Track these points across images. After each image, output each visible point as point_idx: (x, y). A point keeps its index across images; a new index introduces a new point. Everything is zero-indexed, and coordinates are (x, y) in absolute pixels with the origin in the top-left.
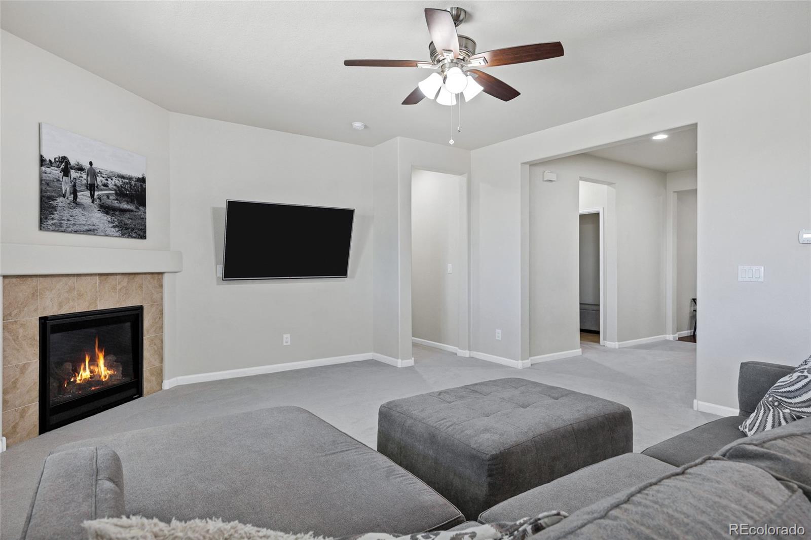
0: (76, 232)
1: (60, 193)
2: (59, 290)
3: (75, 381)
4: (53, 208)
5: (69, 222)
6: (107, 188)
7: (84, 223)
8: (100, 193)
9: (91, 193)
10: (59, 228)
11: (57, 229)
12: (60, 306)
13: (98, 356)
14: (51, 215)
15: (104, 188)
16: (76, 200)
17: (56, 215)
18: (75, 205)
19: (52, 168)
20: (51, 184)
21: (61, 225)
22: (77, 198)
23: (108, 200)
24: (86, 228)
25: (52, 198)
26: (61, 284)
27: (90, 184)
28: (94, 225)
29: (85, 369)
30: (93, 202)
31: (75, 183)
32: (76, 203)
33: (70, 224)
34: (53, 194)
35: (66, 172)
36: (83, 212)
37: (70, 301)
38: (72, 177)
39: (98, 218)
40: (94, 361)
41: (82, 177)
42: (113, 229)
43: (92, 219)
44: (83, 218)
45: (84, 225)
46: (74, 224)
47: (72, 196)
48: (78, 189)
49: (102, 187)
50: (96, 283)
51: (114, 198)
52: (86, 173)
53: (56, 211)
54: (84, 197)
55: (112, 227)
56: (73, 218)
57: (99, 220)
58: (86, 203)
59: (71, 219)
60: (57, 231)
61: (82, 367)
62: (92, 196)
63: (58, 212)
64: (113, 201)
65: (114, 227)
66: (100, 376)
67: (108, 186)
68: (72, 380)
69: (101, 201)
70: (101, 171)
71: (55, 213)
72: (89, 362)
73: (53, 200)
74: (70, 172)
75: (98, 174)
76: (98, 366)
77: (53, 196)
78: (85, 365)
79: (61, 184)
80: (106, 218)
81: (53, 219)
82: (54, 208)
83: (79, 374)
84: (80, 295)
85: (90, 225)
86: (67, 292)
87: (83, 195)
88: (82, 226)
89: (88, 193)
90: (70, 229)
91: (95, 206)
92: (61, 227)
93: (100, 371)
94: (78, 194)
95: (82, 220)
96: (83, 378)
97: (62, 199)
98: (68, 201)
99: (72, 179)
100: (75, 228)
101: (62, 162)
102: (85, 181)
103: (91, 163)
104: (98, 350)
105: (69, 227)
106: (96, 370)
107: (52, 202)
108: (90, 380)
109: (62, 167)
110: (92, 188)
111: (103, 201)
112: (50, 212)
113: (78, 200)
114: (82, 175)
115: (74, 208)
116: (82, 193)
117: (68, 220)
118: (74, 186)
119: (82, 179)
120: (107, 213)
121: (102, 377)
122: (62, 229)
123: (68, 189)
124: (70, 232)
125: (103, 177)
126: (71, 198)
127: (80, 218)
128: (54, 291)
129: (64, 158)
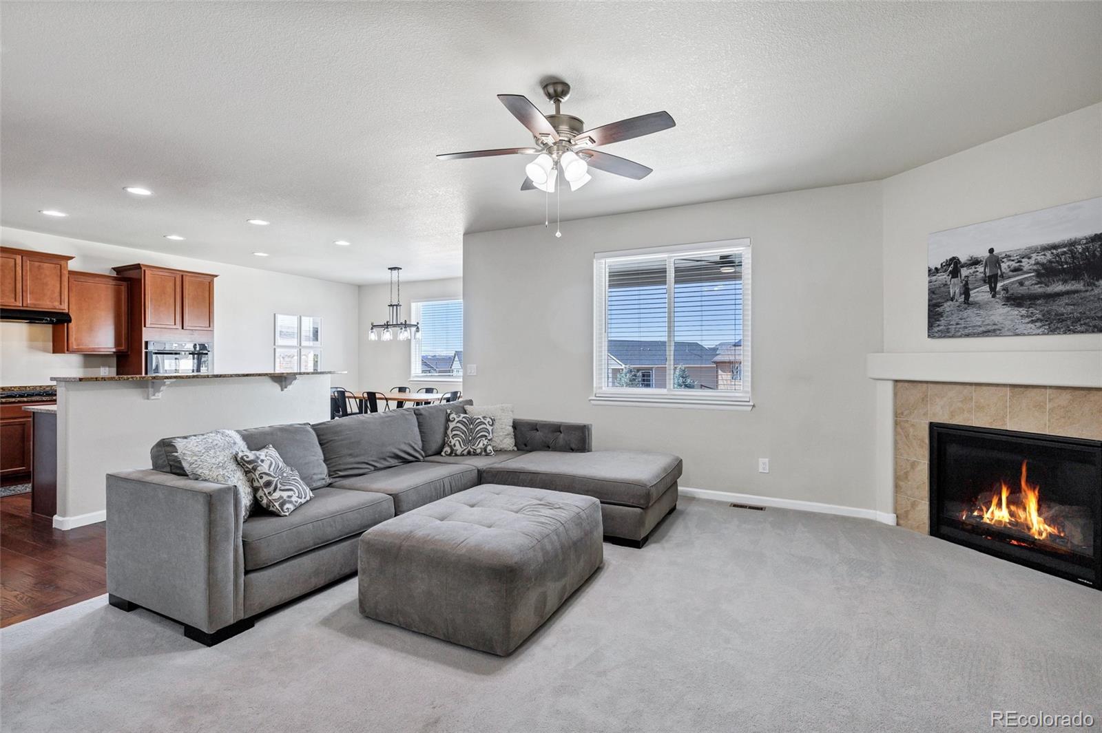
0: (967, 335)
1: (948, 298)
2: (951, 398)
3: (981, 517)
4: (939, 314)
5: (958, 326)
6: (1019, 273)
7: (979, 324)
8: (1005, 283)
9: (991, 287)
10: (946, 334)
11: (943, 335)
12: (952, 415)
13: (1026, 494)
14: (938, 322)
15: (1015, 273)
16: (968, 300)
17: (943, 321)
18: (966, 306)
19: (939, 274)
20: (937, 291)
21: (948, 331)
22: (969, 298)
23: (1021, 288)
24: (983, 329)
25: (938, 305)
26: (952, 392)
27: (989, 276)
28: (994, 324)
29: (999, 505)
30: (994, 296)
31: (967, 282)
32: (968, 304)
33: (960, 328)
34: (939, 300)
35: (955, 274)
36: (978, 312)
37: (965, 412)
38: (963, 275)
39: (1001, 313)
40: (1016, 500)
41: (977, 271)
42: (1030, 325)
43: (992, 317)
44: (978, 318)
45: (980, 326)
46: (966, 328)
47: (963, 296)
48: (970, 286)
49: (1011, 273)
50: (1006, 395)
51: (1033, 282)
52: (983, 265)
53: (942, 316)
54: (981, 293)
55: (1028, 323)
56: (963, 320)
57: (1004, 317)
58: (983, 299)
59: (961, 322)
60: (944, 337)
61: (995, 501)
62: (993, 290)
63: (944, 318)
64: (1032, 288)
65: (1032, 322)
66: (1029, 529)
67: (1021, 270)
68: (976, 513)
69: (1007, 293)
70: (1008, 253)
71: (942, 319)
72: (1007, 498)
73: (939, 307)
74: (960, 271)
75: (1005, 260)
76: (1025, 509)
77: (939, 303)
78: (1000, 500)
79: (949, 288)
80: (1016, 312)
81: (939, 325)
82: (941, 315)
83: (988, 509)
84: (980, 408)
85: (988, 325)
86: (961, 401)
87: (978, 292)
88: (977, 328)
89: (986, 288)
90: (960, 334)
91: (997, 300)
92: (949, 332)
93: (1029, 519)
94: (971, 292)
95: (977, 321)
96: (996, 518)
97: (950, 303)
98: (958, 304)
99: (963, 278)
100: (967, 331)
101: (950, 265)
102: (982, 275)
103: (991, 251)
104: (1026, 485)
105: (959, 331)
106: (1021, 514)
107: (938, 309)
108: (1009, 526)
109: (950, 269)
110: (991, 280)
111: (1011, 292)
112: (935, 319)
113: (971, 299)
114: (978, 269)
115: (966, 309)
116: (977, 290)
117: (957, 324)
118: (967, 283)
119: (978, 273)
120: (1019, 305)
121: (1034, 530)
122: (950, 334)
123: (957, 291)
124: (960, 336)
125: (1013, 260)
126: (962, 299)
127: (973, 319)
128: (945, 399)
129: (954, 258)
